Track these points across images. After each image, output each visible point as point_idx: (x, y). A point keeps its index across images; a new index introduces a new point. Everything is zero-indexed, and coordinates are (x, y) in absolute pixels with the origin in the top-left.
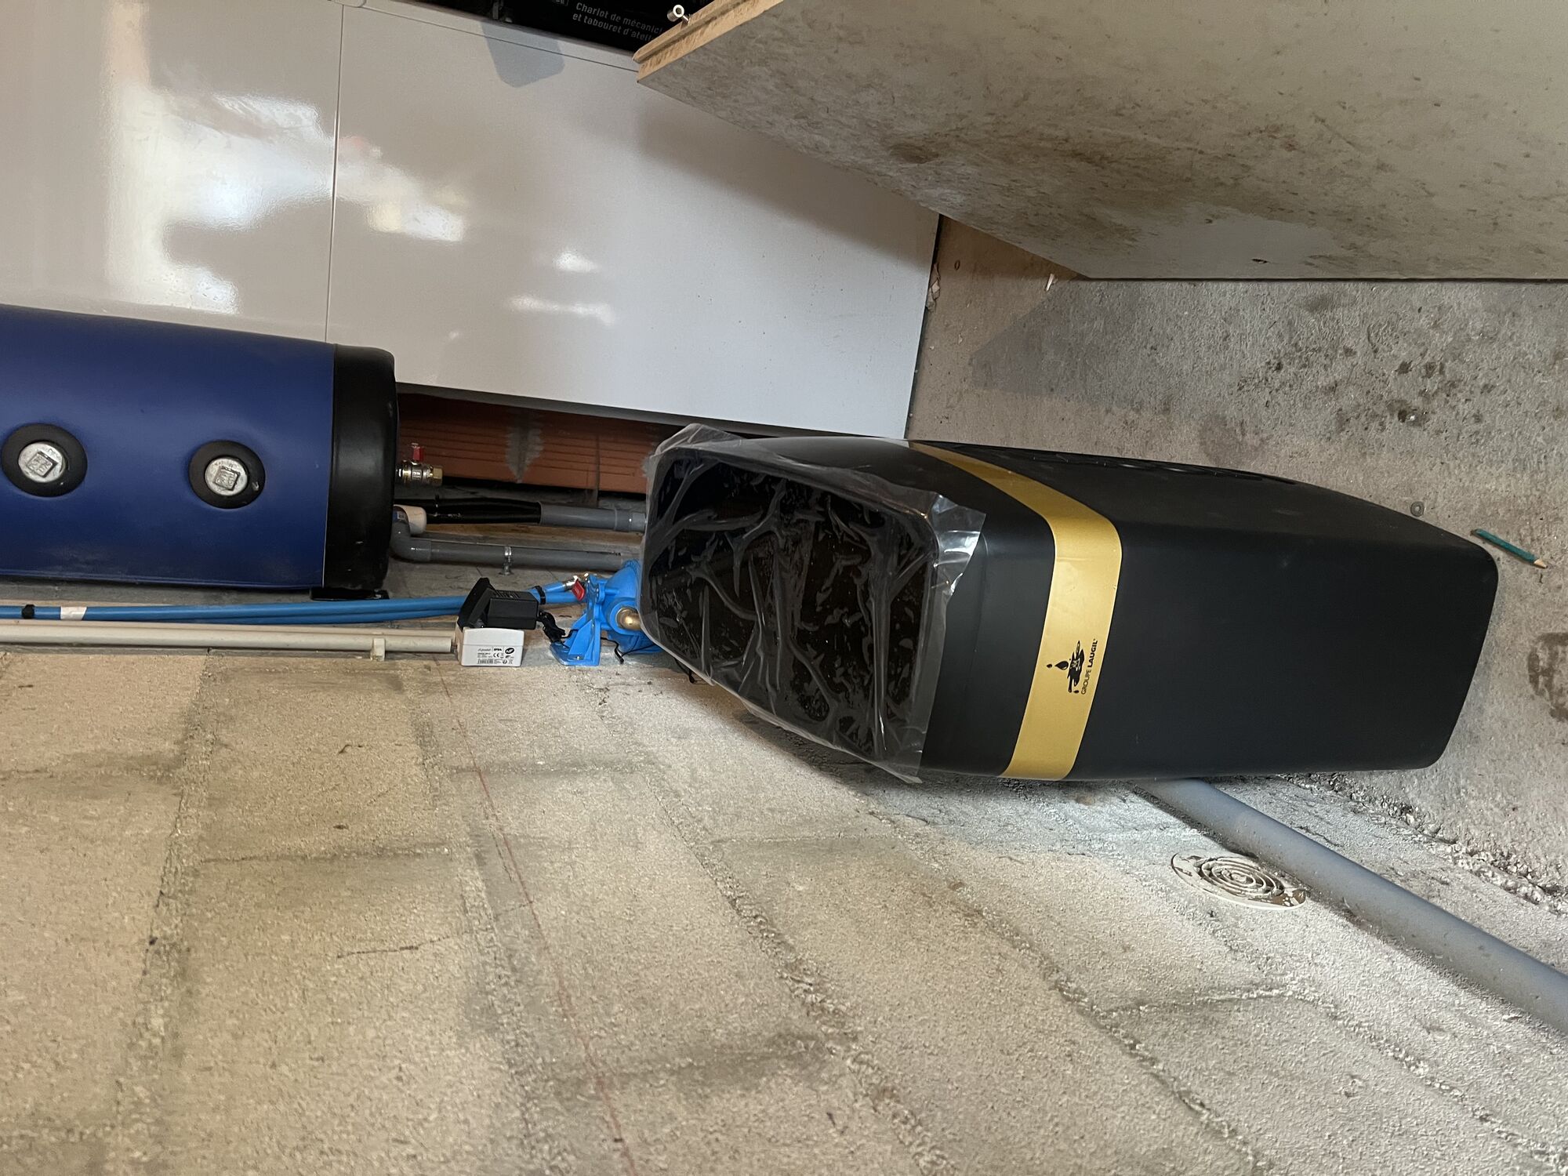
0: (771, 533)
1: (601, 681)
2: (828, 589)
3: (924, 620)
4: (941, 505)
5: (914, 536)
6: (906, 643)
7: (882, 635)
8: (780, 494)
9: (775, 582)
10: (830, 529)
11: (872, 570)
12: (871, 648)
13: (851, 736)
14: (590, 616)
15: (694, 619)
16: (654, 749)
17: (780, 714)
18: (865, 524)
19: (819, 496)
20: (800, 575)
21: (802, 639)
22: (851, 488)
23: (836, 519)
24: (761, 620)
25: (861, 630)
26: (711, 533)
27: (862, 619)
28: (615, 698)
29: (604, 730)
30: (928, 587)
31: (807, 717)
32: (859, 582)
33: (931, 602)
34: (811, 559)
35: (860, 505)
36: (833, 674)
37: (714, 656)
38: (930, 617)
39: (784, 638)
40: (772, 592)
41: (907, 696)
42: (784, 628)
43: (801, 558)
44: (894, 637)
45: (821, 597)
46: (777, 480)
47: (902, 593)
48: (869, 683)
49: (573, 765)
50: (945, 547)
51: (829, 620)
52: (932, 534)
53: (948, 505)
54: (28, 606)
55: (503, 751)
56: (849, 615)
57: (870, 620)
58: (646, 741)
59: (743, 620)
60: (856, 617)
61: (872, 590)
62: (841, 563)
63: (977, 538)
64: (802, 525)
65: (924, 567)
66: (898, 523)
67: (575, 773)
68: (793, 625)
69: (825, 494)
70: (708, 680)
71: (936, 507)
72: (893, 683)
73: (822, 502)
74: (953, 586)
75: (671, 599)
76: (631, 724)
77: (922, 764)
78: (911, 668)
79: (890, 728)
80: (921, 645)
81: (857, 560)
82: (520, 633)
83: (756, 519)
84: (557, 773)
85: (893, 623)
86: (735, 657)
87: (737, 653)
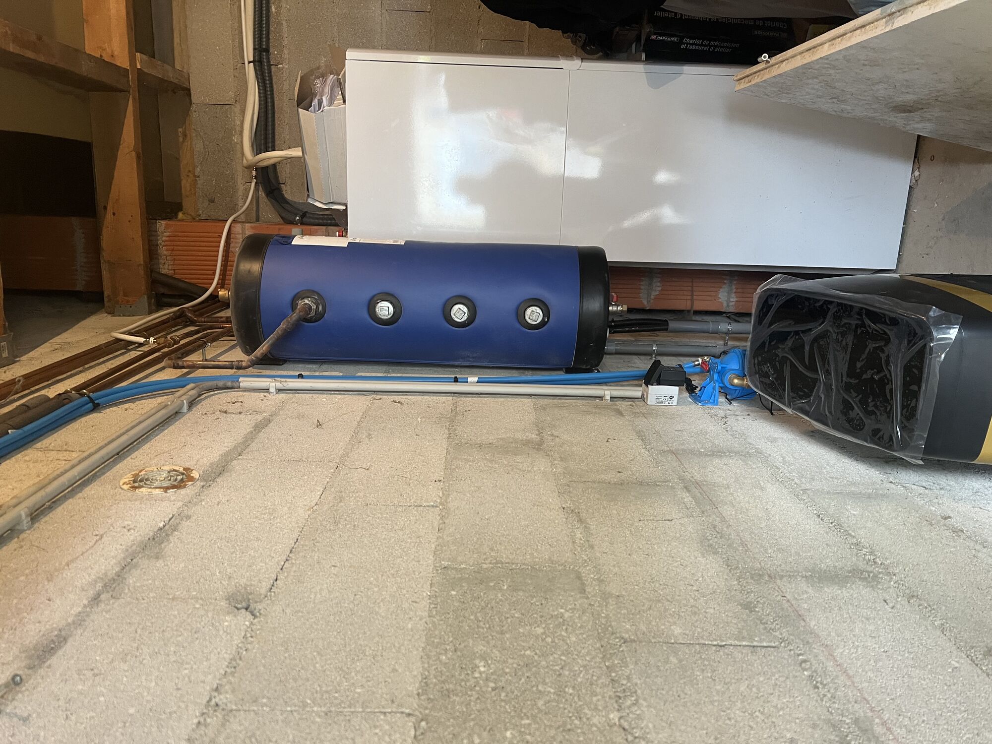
0: (828, 331)
1: (722, 413)
2: (863, 360)
3: (925, 376)
4: (935, 311)
5: (918, 330)
6: (914, 387)
7: (899, 383)
8: (833, 309)
9: (831, 357)
10: (865, 327)
11: (892, 348)
12: (891, 390)
13: (879, 439)
14: (712, 379)
15: (781, 378)
16: (760, 447)
17: (835, 428)
18: (887, 324)
19: (858, 310)
20: (846, 353)
21: (848, 387)
22: (878, 305)
23: (868, 322)
24: (822, 378)
25: (885, 382)
26: (791, 332)
27: (886, 375)
28: (731, 421)
29: (730, 437)
30: (927, 356)
31: (851, 429)
32: (883, 356)
33: (929, 365)
34: (853, 344)
35: (884, 315)
36: (867, 405)
37: (793, 398)
38: (929, 373)
39: (837, 387)
40: (829, 362)
41: (915, 416)
42: (837, 381)
43: (847, 344)
44: (906, 385)
45: (859, 365)
46: (831, 302)
47: (910, 360)
48: (891, 409)
49: (719, 452)
50: (937, 335)
51: (864, 376)
52: (929, 328)
53: (939, 312)
54: (456, 377)
55: (682, 444)
56: (878, 373)
57: (891, 376)
58: (754, 443)
59: (810, 378)
60: (882, 375)
61: (891, 359)
62: (871, 345)
63: (957, 329)
64: (847, 326)
65: (925, 345)
66: (907, 321)
67: (720, 456)
68: (842, 380)
69: (862, 309)
70: (789, 411)
71: (931, 314)
72: (905, 410)
73: (860, 314)
74: (943, 356)
75: (767, 368)
76: (743, 434)
77: (924, 454)
78: (917, 401)
79: (904, 434)
80: (923, 387)
81: (882, 344)
82: (677, 388)
83: (818, 324)
84: (713, 455)
85: (904, 378)
86: (806, 398)
87: (807, 396)
